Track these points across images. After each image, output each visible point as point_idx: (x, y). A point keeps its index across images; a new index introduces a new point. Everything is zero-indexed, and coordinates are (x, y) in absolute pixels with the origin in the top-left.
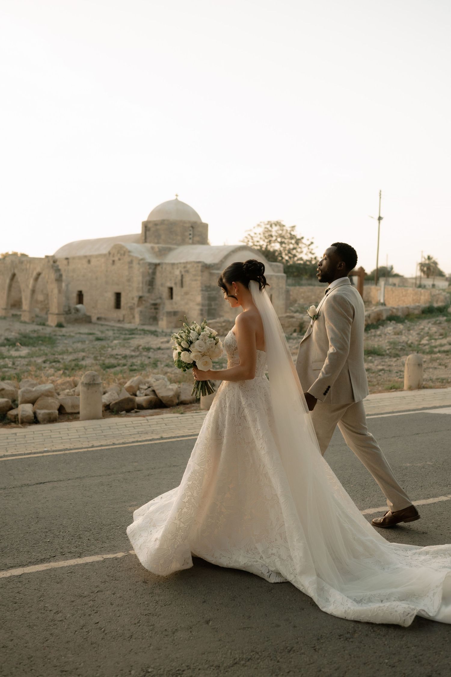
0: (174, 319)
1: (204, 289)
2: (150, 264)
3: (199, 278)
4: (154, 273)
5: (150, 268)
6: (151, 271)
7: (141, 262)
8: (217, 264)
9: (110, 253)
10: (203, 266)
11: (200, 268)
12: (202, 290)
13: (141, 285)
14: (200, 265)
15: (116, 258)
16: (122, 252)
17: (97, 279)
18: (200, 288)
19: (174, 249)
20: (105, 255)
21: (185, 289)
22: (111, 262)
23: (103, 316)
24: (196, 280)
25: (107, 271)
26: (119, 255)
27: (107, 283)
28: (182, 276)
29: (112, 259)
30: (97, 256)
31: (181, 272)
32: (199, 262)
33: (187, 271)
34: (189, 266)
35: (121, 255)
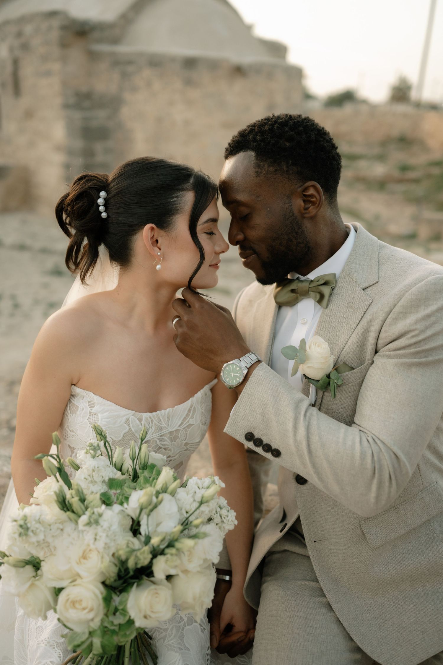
1: (72, 100)
3: (56, 67)
8: (111, 26)
10: (64, 28)
11: (55, 35)
12: (66, 106)
14: (56, 23)
18: (58, 101)
21: (25, 101)
24: (48, 74)
28: (16, 63)
31: (11, 49)
32: (53, 14)
33: (25, 47)
34: (28, 29)
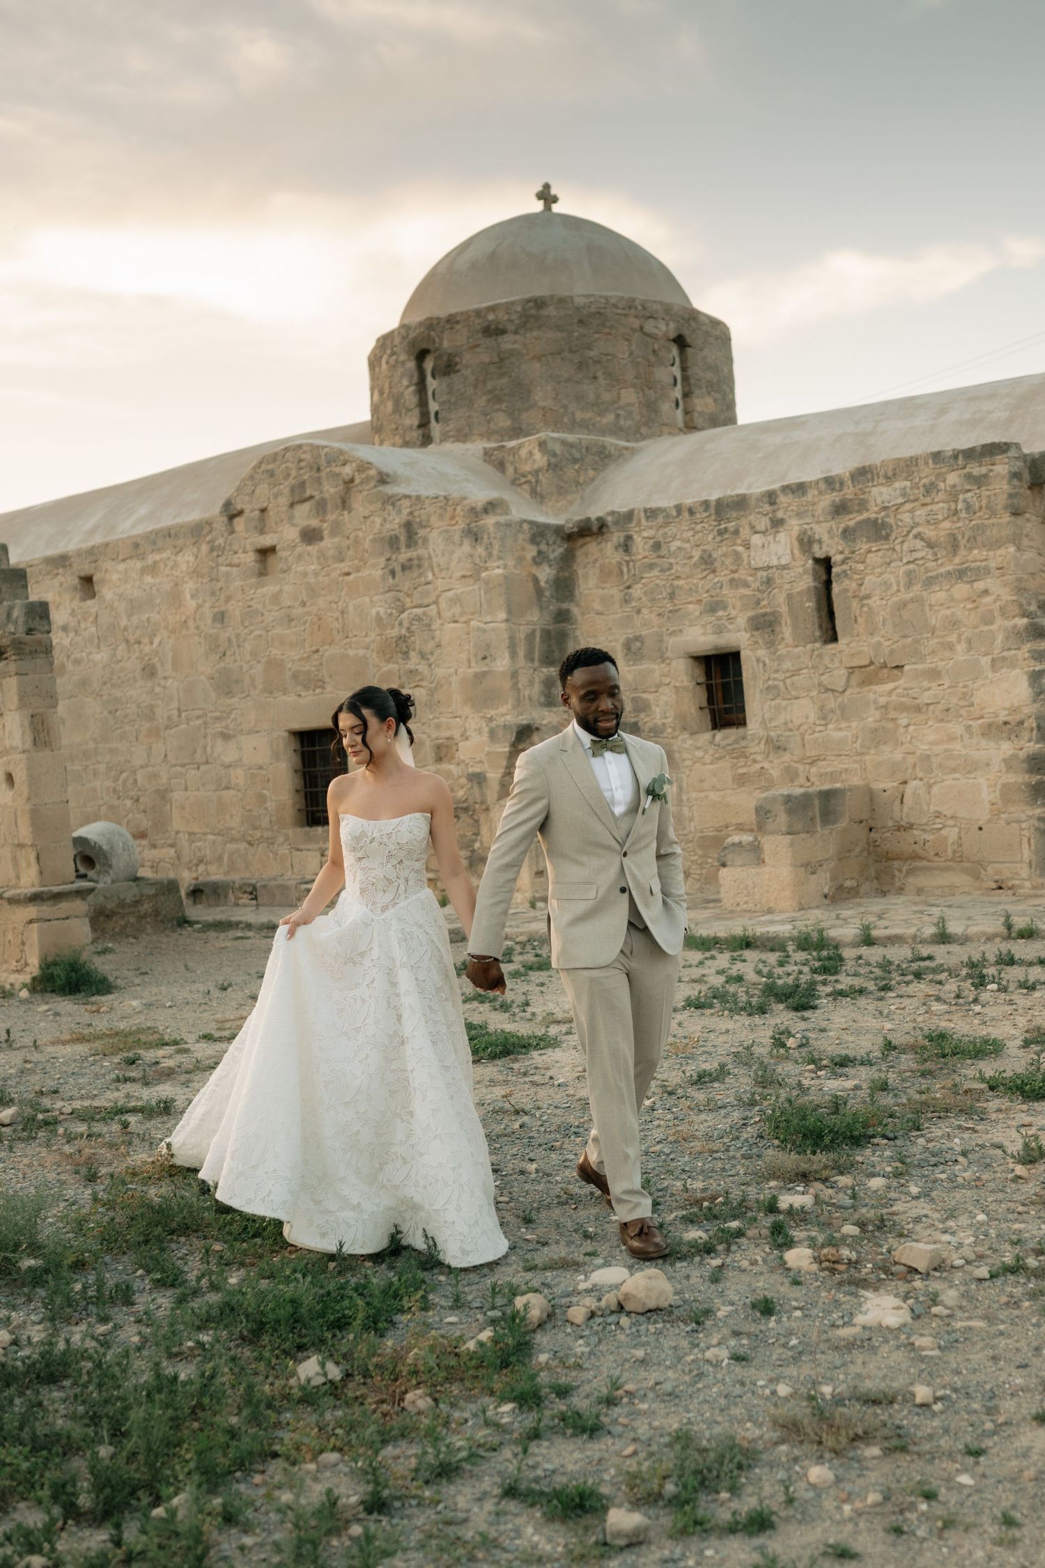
0: (825, 842)
2: (539, 533)
4: (564, 586)
5: (540, 558)
6: (545, 574)
7: (490, 521)
9: (232, 514)
13: (502, 663)
15: (285, 534)
16: (330, 490)
17: (150, 672)
19: (621, 455)
20: (198, 531)
21: (858, 644)
22: (250, 558)
23: (216, 874)
24: (964, 574)
25: (221, 617)
26: (302, 510)
27: (227, 684)
28: (824, 566)
29: (247, 538)
30: (137, 548)
33: (873, 530)
34: (887, 492)
35: (321, 507)
